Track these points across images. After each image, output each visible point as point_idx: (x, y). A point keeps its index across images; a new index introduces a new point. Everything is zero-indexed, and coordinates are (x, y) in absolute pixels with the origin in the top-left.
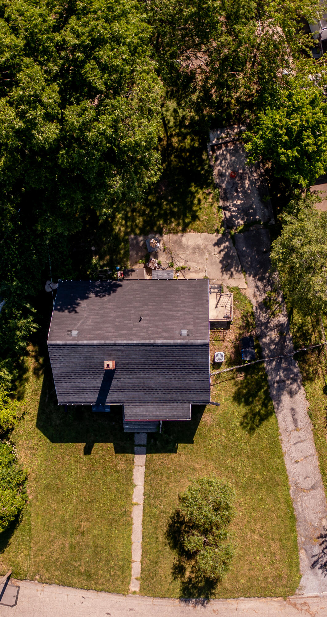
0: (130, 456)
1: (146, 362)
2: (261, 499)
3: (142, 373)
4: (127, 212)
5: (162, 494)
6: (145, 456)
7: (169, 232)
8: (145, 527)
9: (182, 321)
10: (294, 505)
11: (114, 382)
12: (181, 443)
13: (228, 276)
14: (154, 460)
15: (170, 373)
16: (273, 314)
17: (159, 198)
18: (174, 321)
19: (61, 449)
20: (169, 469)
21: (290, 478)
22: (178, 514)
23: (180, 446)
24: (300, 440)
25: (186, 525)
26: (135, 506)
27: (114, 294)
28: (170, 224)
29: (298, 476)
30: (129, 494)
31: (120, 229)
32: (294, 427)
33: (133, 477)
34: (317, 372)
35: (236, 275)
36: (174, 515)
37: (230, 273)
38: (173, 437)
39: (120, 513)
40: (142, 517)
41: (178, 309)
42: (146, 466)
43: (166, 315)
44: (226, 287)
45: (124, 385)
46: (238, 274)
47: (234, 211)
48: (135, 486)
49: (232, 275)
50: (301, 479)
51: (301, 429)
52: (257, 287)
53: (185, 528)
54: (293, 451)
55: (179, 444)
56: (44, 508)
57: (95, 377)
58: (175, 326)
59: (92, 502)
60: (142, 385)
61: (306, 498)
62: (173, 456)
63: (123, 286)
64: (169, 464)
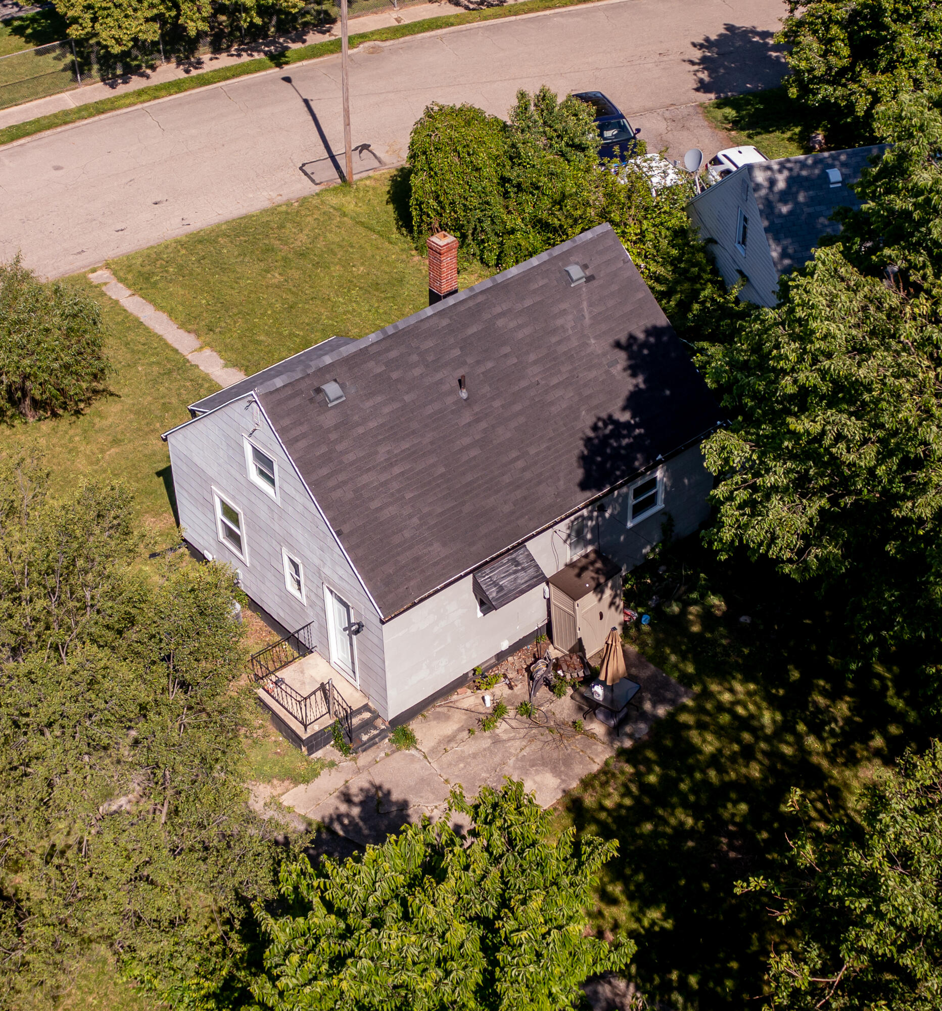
4: (757, 738)
7: (606, 772)
9: (361, 430)
13: (354, 790)
17: (717, 826)
18: (381, 421)
27: (576, 452)
28: (625, 786)
31: (732, 691)
35: (331, 805)
37: (356, 800)
41: (397, 470)
43: (414, 432)
44: (337, 760)
46: (329, 811)
49: (347, 798)
58: (369, 404)
63: (577, 489)
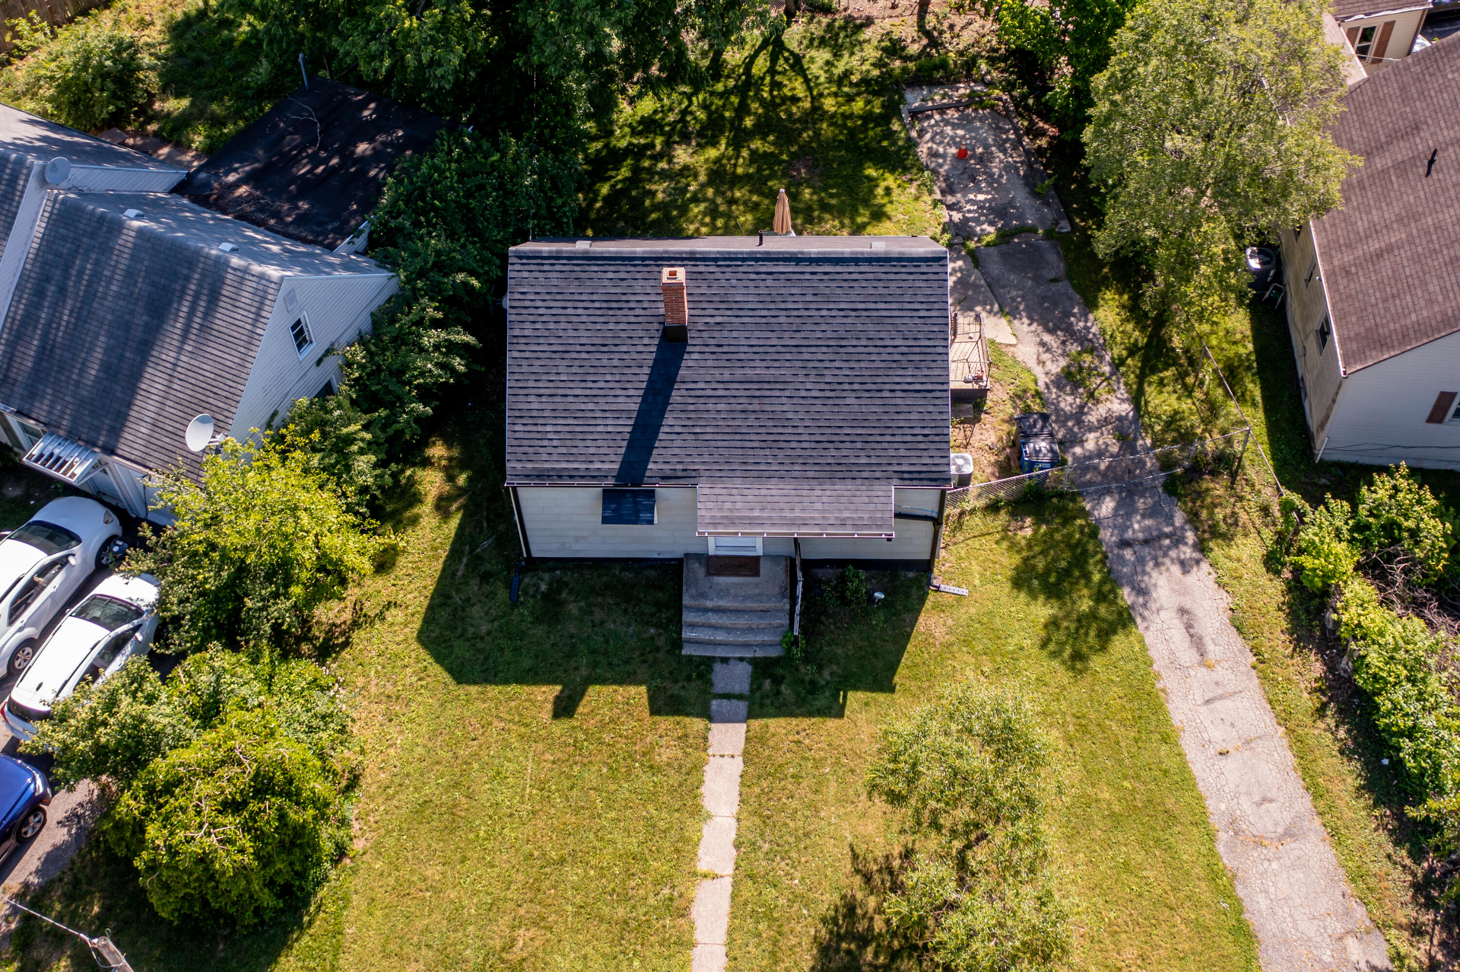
0: (697, 724)
1: (773, 320)
2: (1126, 864)
3: (758, 364)
4: (716, 205)
5: (798, 840)
6: (744, 726)
7: (819, 233)
8: (737, 953)
10: (1240, 891)
11: (676, 396)
12: (856, 688)
14: (773, 735)
15: (837, 364)
16: (1091, 395)
19: (484, 702)
20: (818, 763)
21: (1211, 804)
22: (850, 908)
23: (855, 699)
24: (1220, 691)
25: (878, 945)
26: (707, 883)
28: (820, 223)
29: (1236, 796)
30: (686, 841)
32: (1196, 657)
33: (703, 790)
34: (1236, 523)
35: (988, 320)
36: (836, 911)
38: (831, 674)
39: (652, 901)
40: (727, 919)
42: (746, 753)
45: (702, 407)
46: (993, 318)
47: (969, 211)
48: (709, 816)
50: (1246, 805)
51: (1218, 662)
52: (1043, 344)
53: (876, 955)
54: (1207, 723)
55: (850, 694)
56: (397, 880)
57: (625, 378)
59: (562, 861)
60: (757, 407)
61: (1275, 865)
62: (832, 723)
64: (820, 749)
